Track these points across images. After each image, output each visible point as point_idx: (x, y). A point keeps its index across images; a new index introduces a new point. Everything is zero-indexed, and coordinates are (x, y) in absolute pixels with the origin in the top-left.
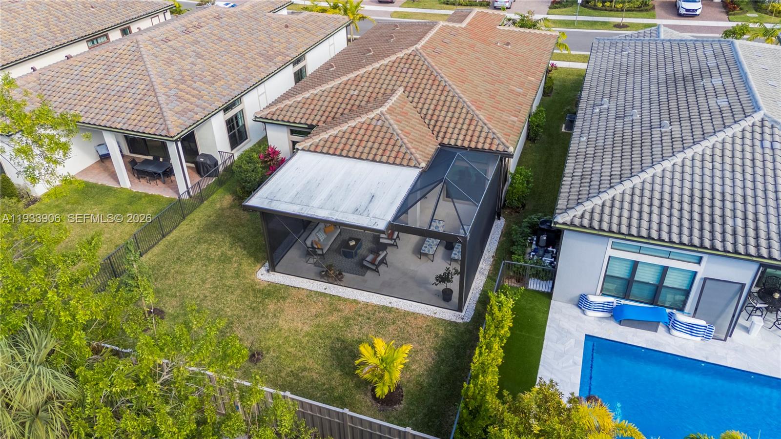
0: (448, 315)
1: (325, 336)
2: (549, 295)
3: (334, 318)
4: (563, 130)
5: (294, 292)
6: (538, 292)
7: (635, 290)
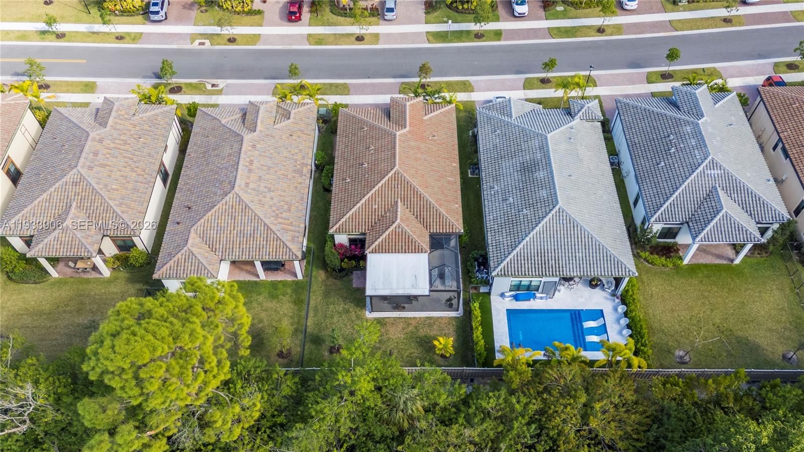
0: (453, 314)
1: (412, 338)
2: (489, 294)
3: (410, 328)
4: (470, 176)
5: (387, 320)
6: (484, 293)
7: (521, 288)
